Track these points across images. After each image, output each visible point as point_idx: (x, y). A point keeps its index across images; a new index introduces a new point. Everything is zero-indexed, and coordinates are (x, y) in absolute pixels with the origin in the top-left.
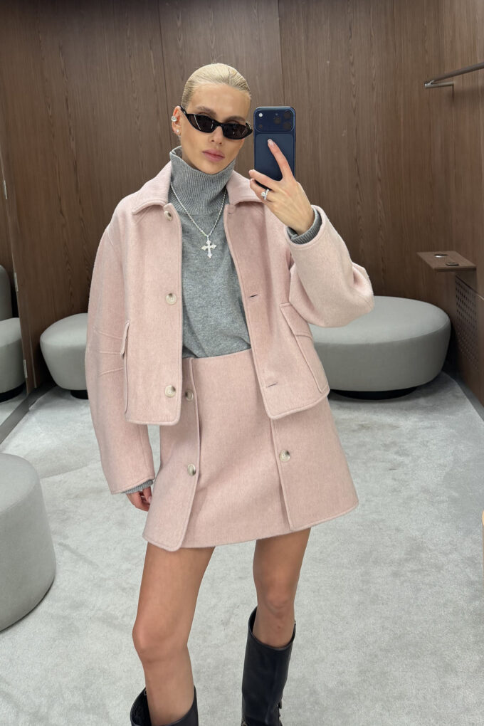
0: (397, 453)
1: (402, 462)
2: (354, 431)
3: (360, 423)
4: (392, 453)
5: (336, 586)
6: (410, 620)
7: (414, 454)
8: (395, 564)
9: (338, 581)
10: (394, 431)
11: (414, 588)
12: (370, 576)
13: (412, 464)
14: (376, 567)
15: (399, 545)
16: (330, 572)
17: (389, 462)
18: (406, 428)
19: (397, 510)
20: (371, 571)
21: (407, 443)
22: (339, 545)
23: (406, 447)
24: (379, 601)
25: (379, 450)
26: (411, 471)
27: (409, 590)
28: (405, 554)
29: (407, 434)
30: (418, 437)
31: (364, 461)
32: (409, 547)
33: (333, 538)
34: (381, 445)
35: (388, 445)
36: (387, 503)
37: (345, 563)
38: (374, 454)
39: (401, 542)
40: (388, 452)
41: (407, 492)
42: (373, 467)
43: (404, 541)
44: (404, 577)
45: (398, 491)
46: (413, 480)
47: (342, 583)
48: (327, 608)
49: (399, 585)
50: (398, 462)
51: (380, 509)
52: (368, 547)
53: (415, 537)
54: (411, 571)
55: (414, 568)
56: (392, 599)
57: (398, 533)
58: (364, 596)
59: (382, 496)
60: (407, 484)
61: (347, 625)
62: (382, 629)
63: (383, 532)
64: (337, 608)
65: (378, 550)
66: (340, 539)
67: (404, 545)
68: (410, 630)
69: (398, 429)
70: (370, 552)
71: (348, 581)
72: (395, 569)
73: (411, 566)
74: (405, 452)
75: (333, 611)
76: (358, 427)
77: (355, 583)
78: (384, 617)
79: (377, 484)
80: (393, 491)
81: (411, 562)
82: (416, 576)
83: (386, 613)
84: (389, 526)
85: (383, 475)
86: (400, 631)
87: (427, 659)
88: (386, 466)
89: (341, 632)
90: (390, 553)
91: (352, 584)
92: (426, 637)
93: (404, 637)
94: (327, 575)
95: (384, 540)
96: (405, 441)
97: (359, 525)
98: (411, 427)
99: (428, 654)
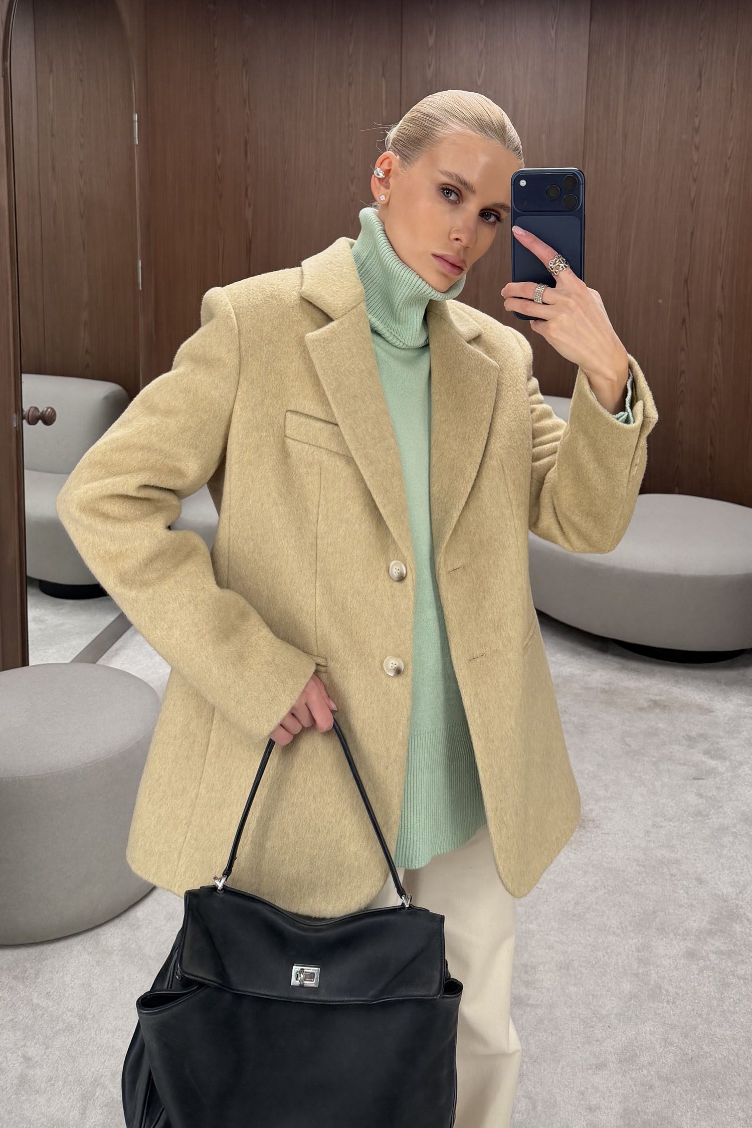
0: (707, 753)
1: (713, 769)
2: (641, 709)
3: (653, 697)
4: (699, 753)
5: (596, 963)
6: (710, 1034)
7: (733, 758)
8: (692, 937)
9: (600, 954)
10: (704, 717)
11: (720, 981)
12: (650, 953)
13: (730, 774)
14: (662, 939)
15: (700, 906)
16: (589, 939)
17: (693, 766)
18: (725, 713)
19: (701, 846)
20: (654, 944)
21: (724, 739)
22: (605, 894)
23: (722, 744)
24: (663, 997)
25: (679, 744)
26: (727, 784)
27: (711, 984)
28: (710, 923)
29: (726, 723)
30: (743, 731)
31: (654, 759)
32: (715, 912)
33: (597, 881)
34: (683, 737)
35: (694, 738)
36: (686, 833)
37: (612, 925)
38: (671, 750)
39: (704, 900)
40: (693, 750)
41: (718, 818)
42: (668, 771)
43: (708, 899)
44: (704, 961)
45: (705, 816)
46: (729, 801)
47: (606, 958)
48: (579, 997)
49: (696, 972)
50: (708, 768)
51: (674, 842)
52: (651, 903)
53: (726, 895)
54: (716, 953)
55: (722, 948)
56: (683, 996)
57: (700, 886)
58: (640, 985)
59: (679, 819)
60: (720, 805)
61: (610, 1029)
62: (664, 1044)
63: (676, 882)
64: (595, 1000)
65: (667, 911)
66: (608, 885)
67: (708, 906)
68: (709, 1050)
69: (711, 714)
70: (654, 912)
71: (616, 956)
72: (692, 946)
73: (718, 944)
74: (721, 752)
75: (588, 1004)
76: (650, 703)
77: (626, 962)
78: (668, 1024)
79: (672, 800)
80: (696, 815)
81: (717, 937)
82: (724, 961)
83: (672, 1017)
84: (687, 871)
85: (682, 786)
86: (693, 1051)
87: (733, 1103)
88: (688, 773)
89: (598, 1040)
90: (685, 918)
91: (622, 962)
92: (732, 1065)
93: (697, 1062)
94: (583, 941)
95: (676, 895)
96: (721, 734)
97: (638, 865)
98: (732, 713)
99: (734, 1095)
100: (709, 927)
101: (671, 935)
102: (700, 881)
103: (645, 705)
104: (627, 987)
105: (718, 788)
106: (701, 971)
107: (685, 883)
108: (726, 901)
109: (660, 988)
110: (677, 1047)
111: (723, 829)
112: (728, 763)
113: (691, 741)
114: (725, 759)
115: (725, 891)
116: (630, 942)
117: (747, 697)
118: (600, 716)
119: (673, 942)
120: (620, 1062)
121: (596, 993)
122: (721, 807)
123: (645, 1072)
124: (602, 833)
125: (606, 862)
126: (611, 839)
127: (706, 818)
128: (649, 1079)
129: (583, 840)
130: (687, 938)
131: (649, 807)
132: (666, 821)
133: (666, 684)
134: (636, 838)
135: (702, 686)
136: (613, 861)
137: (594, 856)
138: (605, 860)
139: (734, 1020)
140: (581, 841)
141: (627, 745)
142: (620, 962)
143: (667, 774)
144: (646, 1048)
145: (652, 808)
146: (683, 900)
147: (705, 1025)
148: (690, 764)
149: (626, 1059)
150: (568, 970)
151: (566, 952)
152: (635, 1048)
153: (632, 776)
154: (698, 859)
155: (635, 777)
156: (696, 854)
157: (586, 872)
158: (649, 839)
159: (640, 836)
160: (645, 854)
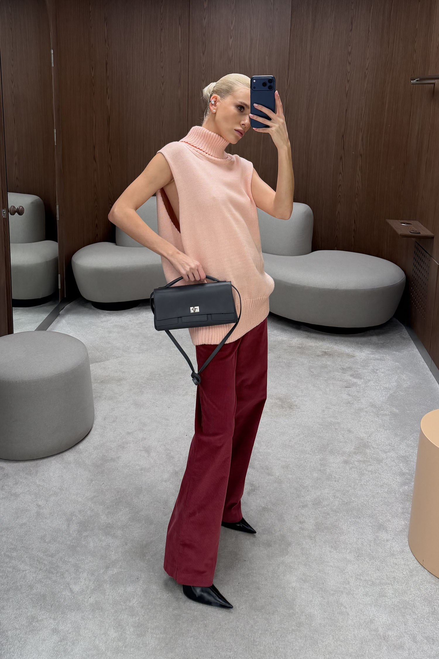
0: (351, 376)
1: (355, 383)
2: (318, 356)
3: (323, 350)
4: (348, 375)
5: (300, 466)
6: (355, 494)
7: (365, 378)
8: (346, 455)
9: (302, 462)
10: (351, 359)
11: (360, 472)
12: (326, 461)
13: (363, 385)
14: (331, 456)
15: (350, 442)
16: (296, 456)
17: (345, 382)
18: (360, 357)
19: (350, 417)
20: (328, 458)
21: (360, 369)
22: (303, 437)
23: (359, 372)
24: (333, 479)
25: (338, 372)
26: (362, 390)
27: (356, 474)
28: (354, 449)
29: (361, 362)
30: (370, 366)
31: (326, 379)
32: (357, 444)
33: (299, 432)
34: (340, 368)
35: (345, 369)
36: (342, 411)
37: (308, 450)
38: (334, 375)
39: (351, 440)
40: (345, 374)
41: (358, 405)
42: (333, 384)
43: (354, 439)
44: (352, 465)
45: (352, 404)
46: (364, 397)
47: (305, 463)
48: (293, 479)
49: (349, 469)
50: (352, 382)
51: (336, 415)
52: (326, 441)
53: (362, 438)
54: (358, 461)
55: (360, 460)
56: (342, 479)
57: (350, 434)
58: (322, 475)
59: (339, 405)
60: (359, 399)
61: (308, 492)
62: (334, 498)
63: (338, 432)
64: (301, 480)
65: (334, 444)
66: (305, 433)
67: (354, 442)
68: (355, 500)
69: (355, 358)
70: (327, 445)
71: (310, 463)
72: (346, 459)
73: (358, 458)
74: (359, 375)
75: (298, 482)
76: (322, 353)
77: (315, 465)
78: (335, 490)
79: (335, 397)
80: (347, 403)
81: (358, 455)
82: (362, 465)
83: (338, 487)
84: (343, 428)
85: (340, 391)
86: (347, 500)
87: (366, 520)
88: (343, 384)
89: (303, 497)
90: (343, 447)
91: (313, 465)
92: (366, 505)
93: (349, 504)
94: (294, 457)
95: (338, 437)
96: (359, 367)
97: (319, 425)
98: (365, 358)
99: (367, 517)
100: (354, 451)
101: (336, 454)
102: (349, 431)
103: (320, 354)
104: (315, 475)
105: (358, 392)
106: (351, 469)
107: (342, 432)
108: (362, 440)
109: (331, 476)
110: (340, 498)
111: (361, 410)
112: (362, 380)
113: (344, 370)
114: (361, 378)
115: (362, 436)
116: (317, 457)
117: (372, 350)
118: (297, 359)
119: (337, 457)
120: (313, 504)
121: (301, 477)
122: (359, 400)
123: (325, 508)
124: (301, 411)
125: (303, 423)
126: (305, 414)
127: (352, 405)
128: (327, 511)
129: (292, 414)
130: (344, 455)
131: (324, 400)
132: (332, 406)
133: (330, 344)
134: (318, 413)
135: (349, 345)
136: (307, 423)
137: (297, 421)
138: (303, 422)
139: (366, 488)
140: (291, 415)
141: (312, 372)
142: (312, 465)
143: (332, 385)
144: (325, 499)
145: (325, 400)
146: (341, 440)
147: (353, 490)
148: (344, 380)
149: (316, 503)
150: (287, 468)
151: (286, 461)
152: (320, 499)
153: (315, 386)
154: (348, 422)
155: (316, 387)
156: (347, 420)
157: (294, 428)
158: (324, 413)
159: (320, 412)
160: (322, 420)
